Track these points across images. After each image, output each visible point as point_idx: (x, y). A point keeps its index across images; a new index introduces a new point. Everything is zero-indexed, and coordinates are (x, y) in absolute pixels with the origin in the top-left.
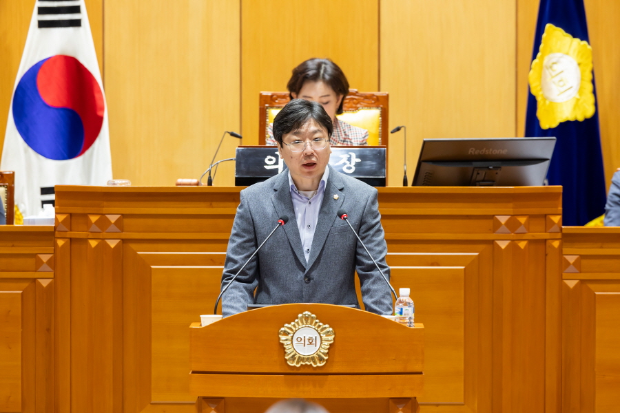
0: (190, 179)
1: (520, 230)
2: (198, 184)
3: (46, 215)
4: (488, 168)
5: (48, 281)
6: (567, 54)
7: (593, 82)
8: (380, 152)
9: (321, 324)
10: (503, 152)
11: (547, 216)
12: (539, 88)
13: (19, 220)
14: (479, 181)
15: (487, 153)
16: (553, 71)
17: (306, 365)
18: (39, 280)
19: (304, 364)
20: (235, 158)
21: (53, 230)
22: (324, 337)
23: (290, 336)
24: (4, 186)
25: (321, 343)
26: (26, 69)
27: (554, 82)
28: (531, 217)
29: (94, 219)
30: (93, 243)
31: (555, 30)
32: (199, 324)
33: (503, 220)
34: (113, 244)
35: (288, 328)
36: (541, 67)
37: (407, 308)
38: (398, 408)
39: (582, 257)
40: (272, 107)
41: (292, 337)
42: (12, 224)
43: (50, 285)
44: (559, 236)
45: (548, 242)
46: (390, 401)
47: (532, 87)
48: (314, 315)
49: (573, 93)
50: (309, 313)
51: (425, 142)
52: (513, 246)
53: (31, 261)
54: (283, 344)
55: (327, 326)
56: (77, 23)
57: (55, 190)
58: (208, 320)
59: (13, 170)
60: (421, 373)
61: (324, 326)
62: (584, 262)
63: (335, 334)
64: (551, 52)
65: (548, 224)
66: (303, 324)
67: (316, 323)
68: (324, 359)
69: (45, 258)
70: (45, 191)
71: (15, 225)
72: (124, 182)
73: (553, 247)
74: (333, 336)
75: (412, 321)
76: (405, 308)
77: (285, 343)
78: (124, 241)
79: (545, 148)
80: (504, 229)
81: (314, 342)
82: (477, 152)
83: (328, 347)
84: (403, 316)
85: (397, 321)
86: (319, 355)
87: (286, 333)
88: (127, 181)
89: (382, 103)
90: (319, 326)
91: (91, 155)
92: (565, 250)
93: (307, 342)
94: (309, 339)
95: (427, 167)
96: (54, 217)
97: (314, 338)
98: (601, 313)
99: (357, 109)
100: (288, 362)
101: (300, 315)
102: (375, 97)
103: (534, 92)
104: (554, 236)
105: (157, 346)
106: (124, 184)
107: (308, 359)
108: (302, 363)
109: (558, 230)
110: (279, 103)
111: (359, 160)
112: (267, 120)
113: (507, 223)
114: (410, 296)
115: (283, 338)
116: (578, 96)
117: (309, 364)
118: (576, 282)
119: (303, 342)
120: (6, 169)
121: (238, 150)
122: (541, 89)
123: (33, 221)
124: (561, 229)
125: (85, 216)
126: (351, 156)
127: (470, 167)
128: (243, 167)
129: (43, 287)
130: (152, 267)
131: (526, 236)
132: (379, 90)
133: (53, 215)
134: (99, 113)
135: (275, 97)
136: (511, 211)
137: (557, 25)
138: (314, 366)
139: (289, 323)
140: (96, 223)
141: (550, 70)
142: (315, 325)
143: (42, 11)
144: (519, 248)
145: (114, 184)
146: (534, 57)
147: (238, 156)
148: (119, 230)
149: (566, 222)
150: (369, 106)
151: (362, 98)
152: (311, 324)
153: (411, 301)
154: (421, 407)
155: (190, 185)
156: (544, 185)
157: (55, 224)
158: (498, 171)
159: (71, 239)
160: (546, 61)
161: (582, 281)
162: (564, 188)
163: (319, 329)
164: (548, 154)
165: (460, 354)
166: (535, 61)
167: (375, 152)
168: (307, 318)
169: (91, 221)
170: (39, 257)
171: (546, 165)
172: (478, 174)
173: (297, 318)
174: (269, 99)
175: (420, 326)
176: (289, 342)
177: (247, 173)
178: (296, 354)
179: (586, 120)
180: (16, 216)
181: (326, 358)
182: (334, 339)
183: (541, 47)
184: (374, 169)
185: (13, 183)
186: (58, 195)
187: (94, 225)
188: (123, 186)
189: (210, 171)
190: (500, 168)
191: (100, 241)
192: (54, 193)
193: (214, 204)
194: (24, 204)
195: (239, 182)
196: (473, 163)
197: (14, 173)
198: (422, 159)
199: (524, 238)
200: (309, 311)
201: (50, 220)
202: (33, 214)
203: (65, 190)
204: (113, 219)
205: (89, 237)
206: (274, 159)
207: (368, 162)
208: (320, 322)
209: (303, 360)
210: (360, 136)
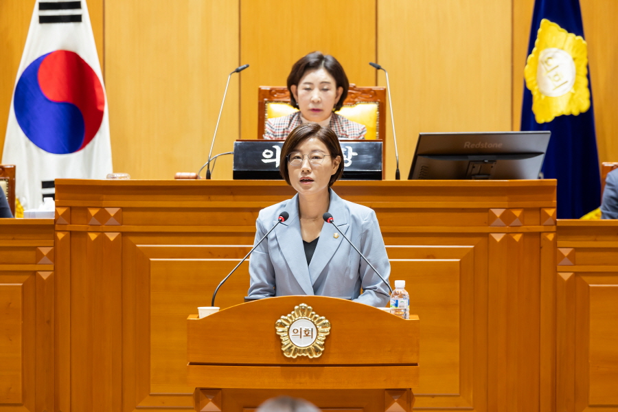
0: (187, 174)
1: (515, 222)
2: (196, 177)
3: (46, 208)
4: (483, 161)
5: (49, 274)
6: (562, 49)
7: (588, 76)
8: (376, 146)
9: (317, 316)
10: (498, 146)
11: (542, 210)
12: (534, 83)
13: (21, 213)
14: (474, 175)
15: (483, 147)
16: (549, 65)
17: (302, 356)
18: (40, 273)
19: (300, 355)
20: (232, 151)
21: (53, 223)
22: (320, 329)
23: (286, 329)
24: (5, 180)
25: (317, 335)
26: (28, 64)
27: (549, 77)
28: (526, 210)
29: (93, 212)
30: (93, 236)
31: (550, 25)
32: (197, 316)
33: (498, 213)
34: (112, 237)
35: (285, 320)
36: (537, 62)
38: (393, 399)
39: (577, 249)
40: (271, 101)
41: (289, 328)
43: (49, 278)
44: (554, 228)
45: (543, 235)
46: (386, 392)
47: (528, 81)
48: (310, 307)
49: (568, 88)
50: (306, 305)
51: (421, 136)
52: (508, 239)
53: (31, 254)
54: (279, 336)
55: (323, 318)
56: (77, 19)
57: (55, 183)
58: (205, 312)
59: (14, 164)
60: (416, 365)
61: (320, 318)
62: (579, 255)
63: (331, 326)
64: (547, 46)
65: (542, 217)
66: (299, 316)
67: (312, 315)
68: (320, 351)
69: (45, 251)
70: (46, 185)
71: (17, 218)
72: (123, 175)
73: (548, 240)
74: (329, 328)
75: (408, 313)
76: (400, 300)
77: (282, 334)
78: (124, 234)
79: (540, 142)
80: (499, 222)
81: (310, 334)
82: (473, 146)
83: (324, 338)
84: (398, 308)
85: (393, 313)
86: (315, 347)
87: (282, 325)
88: (126, 175)
89: (379, 97)
90: (316, 318)
91: (92, 149)
92: (560, 243)
93: (303, 334)
94: (305, 331)
95: (422, 161)
96: (54, 211)
97: (310, 330)
98: (595, 305)
99: (355, 103)
100: (285, 354)
101: (296, 307)
102: (372, 92)
103: (529, 87)
104: (548, 229)
105: (156, 339)
106: (124, 177)
107: (304, 350)
108: (298, 354)
109: (553, 223)
111: (356, 154)
112: (266, 115)
113: (502, 216)
114: (406, 288)
115: (279, 329)
116: (573, 91)
117: (305, 355)
118: (570, 274)
119: (299, 333)
120: (7, 162)
121: (236, 144)
122: (537, 84)
123: (34, 214)
124: (556, 222)
125: (85, 209)
126: (347, 149)
127: (465, 161)
128: (241, 161)
129: (43, 279)
130: (151, 259)
131: (520, 230)
132: (376, 85)
133: (53, 209)
134: (99, 108)
135: (273, 91)
136: (506, 204)
137: (552, 20)
138: (311, 357)
139: (286, 315)
140: (96, 216)
141: (546, 65)
142: (311, 317)
143: (43, 6)
144: (514, 240)
145: (114, 178)
146: (530, 52)
147: (236, 150)
148: (118, 223)
149: (560, 215)
150: (367, 101)
151: (360, 93)
152: (307, 316)
153: (407, 293)
154: (416, 398)
155: (189, 178)
156: (540, 178)
157: (55, 216)
158: (493, 165)
159: (71, 232)
160: (541, 56)
161: (576, 274)
162: (558, 182)
163: (315, 321)
164: (544, 149)
165: (456, 346)
166: (531, 56)
167: (371, 146)
168: (303, 310)
169: (90, 214)
170: (39, 250)
171: (540, 159)
172: (474, 167)
173: (294, 310)
174: (268, 93)
175: (416, 318)
176: (286, 334)
177: (245, 167)
178: (292, 346)
179: (581, 114)
180: (17, 210)
181: (322, 349)
182: (330, 331)
183: (537, 42)
184: (370, 162)
185: (14, 176)
186: (59, 189)
187: (93, 218)
188: (123, 179)
189: (208, 164)
190: (495, 161)
191: (99, 233)
192: (54, 187)
193: (213, 197)
194: (25, 197)
195: (237, 175)
196: (469, 157)
197: (15, 167)
198: (418, 153)
199: (519, 231)
200: (305, 303)
201: (50, 213)
202: (33, 207)
203: (64, 184)
204: (112, 212)
205: (89, 230)
206: (271, 152)
207: (365, 156)
208: (316, 314)
209: (299, 351)
210: (357, 132)
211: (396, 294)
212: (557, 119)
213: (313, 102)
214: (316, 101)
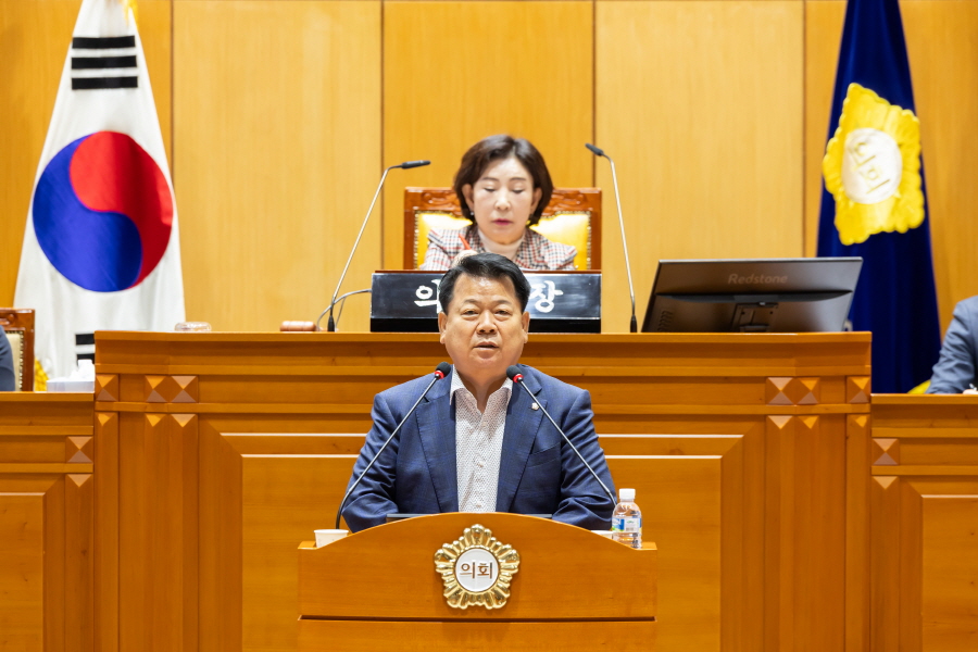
0: (301, 322)
1: (808, 399)
2: (314, 329)
3: (81, 377)
4: (758, 304)
5: (85, 478)
6: (882, 130)
7: (921, 172)
8: (592, 280)
9: (499, 543)
10: (782, 280)
11: (849, 379)
12: (838, 182)
13: (43, 383)
14: (744, 325)
15: (757, 281)
16: (860, 155)
17: (476, 606)
18: (71, 476)
19: (473, 604)
20: (370, 289)
21: (92, 399)
22: (504, 563)
23: (450, 563)
24: (18, 332)
25: (499, 573)
26: (54, 153)
27: (861, 173)
29: (154, 382)
30: (154, 420)
31: (862, 92)
32: (313, 544)
33: (780, 383)
34: (183, 420)
35: (449, 549)
36: (842, 149)
37: (630, 519)
39: (902, 441)
40: (424, 211)
41: (455, 563)
42: (32, 390)
43: (87, 484)
44: (867, 408)
45: (850, 418)
47: (828, 180)
48: (488, 531)
49: (891, 190)
50: (481, 527)
51: (661, 266)
52: (796, 425)
53: (58, 448)
54: (440, 575)
55: (508, 546)
56: (131, 83)
57: (96, 338)
58: (327, 537)
59: (32, 308)
60: (652, 619)
61: (504, 547)
62: (905, 449)
63: (520, 560)
64: (857, 126)
65: (849, 391)
66: (472, 544)
67: (492, 542)
68: (503, 597)
69: (79, 442)
70: (82, 339)
71: (36, 391)
72: (200, 325)
73: (857, 426)
74: (518, 562)
75: (639, 539)
76: (628, 519)
77: (444, 572)
78: (200, 416)
79: (845, 274)
80: (781, 398)
81: (488, 572)
82: (741, 280)
83: (510, 579)
84: (624, 531)
85: (616, 539)
86: (496, 592)
87: (445, 558)
88: (205, 324)
89: (591, 204)
90: (496, 547)
91: (154, 283)
92: (876, 431)
93: (477, 572)
94: (480, 567)
95: (665, 303)
96: (93, 380)
97: (488, 565)
98: (931, 527)
100: (449, 603)
101: (467, 530)
102: (581, 196)
103: (830, 188)
104: (857, 409)
105: (251, 578)
106: (202, 328)
107: (479, 597)
108: (469, 603)
109: (865, 400)
110: (434, 205)
111: (560, 293)
112: (416, 231)
113: (787, 389)
114: (636, 501)
115: (441, 565)
116: (897, 195)
117: (480, 604)
118: (892, 479)
119: (471, 571)
120: (21, 305)
121: (375, 277)
122: (842, 183)
123: (62, 385)
124: (870, 398)
125: (141, 377)
126: (547, 285)
127: (730, 303)
128: (382, 303)
129: (76, 486)
130: (244, 456)
131: (814, 410)
132: (594, 185)
133: (91, 378)
134: (165, 221)
135: (427, 195)
136: (793, 370)
137: (866, 85)
138: (489, 608)
139: (451, 543)
140: (158, 388)
141: (856, 155)
142: (489, 546)
143: (78, 63)
144: (805, 427)
145: (185, 329)
146: (831, 134)
147: (374, 286)
148: (191, 400)
149: (877, 387)
150: (572, 210)
151: (561, 197)
152: (484, 543)
155: (302, 330)
156: (846, 330)
157: (95, 389)
158: (774, 310)
159: (119, 413)
160: (848, 141)
161: (902, 479)
162: (874, 336)
163: (496, 552)
164: (851, 284)
165: (716, 590)
166: (833, 141)
167: (584, 281)
168: (477, 535)
169: (150, 387)
170: (70, 441)
171: (847, 300)
172: (743, 313)
173: (463, 535)
174: (419, 198)
175: (652, 546)
176: (450, 572)
177: (389, 313)
178: (460, 590)
179: (911, 231)
180: (36, 378)
181: (506, 596)
182: (519, 566)
183: (842, 118)
184: (583, 306)
185: (33, 326)
186: (101, 346)
187: (155, 392)
188: (200, 332)
189: (332, 309)
190: (776, 304)
191: (163, 415)
192: (93, 343)
193: (338, 359)
194: (50, 358)
195: (376, 325)
196: (736, 297)
197: (33, 312)
198: (657, 291)
199: (813, 412)
200: (480, 523)
201: (87, 384)
202: (62, 375)
203: (110, 338)
204: (183, 382)
205: (147, 410)
206: (430, 290)
207: (574, 296)
208: (498, 540)
209: (471, 598)
210: (562, 259)
211: (621, 510)
212: (873, 238)
213: (499, 209)
214: (503, 208)
